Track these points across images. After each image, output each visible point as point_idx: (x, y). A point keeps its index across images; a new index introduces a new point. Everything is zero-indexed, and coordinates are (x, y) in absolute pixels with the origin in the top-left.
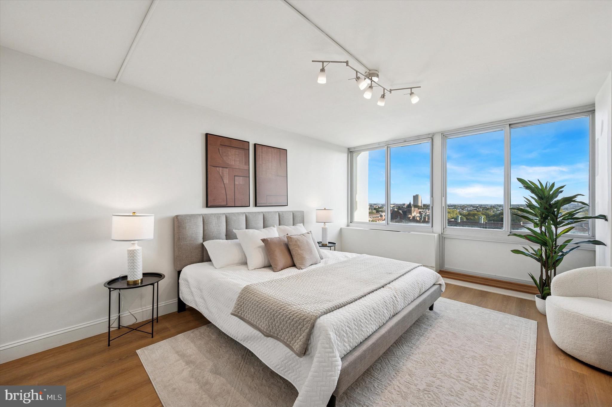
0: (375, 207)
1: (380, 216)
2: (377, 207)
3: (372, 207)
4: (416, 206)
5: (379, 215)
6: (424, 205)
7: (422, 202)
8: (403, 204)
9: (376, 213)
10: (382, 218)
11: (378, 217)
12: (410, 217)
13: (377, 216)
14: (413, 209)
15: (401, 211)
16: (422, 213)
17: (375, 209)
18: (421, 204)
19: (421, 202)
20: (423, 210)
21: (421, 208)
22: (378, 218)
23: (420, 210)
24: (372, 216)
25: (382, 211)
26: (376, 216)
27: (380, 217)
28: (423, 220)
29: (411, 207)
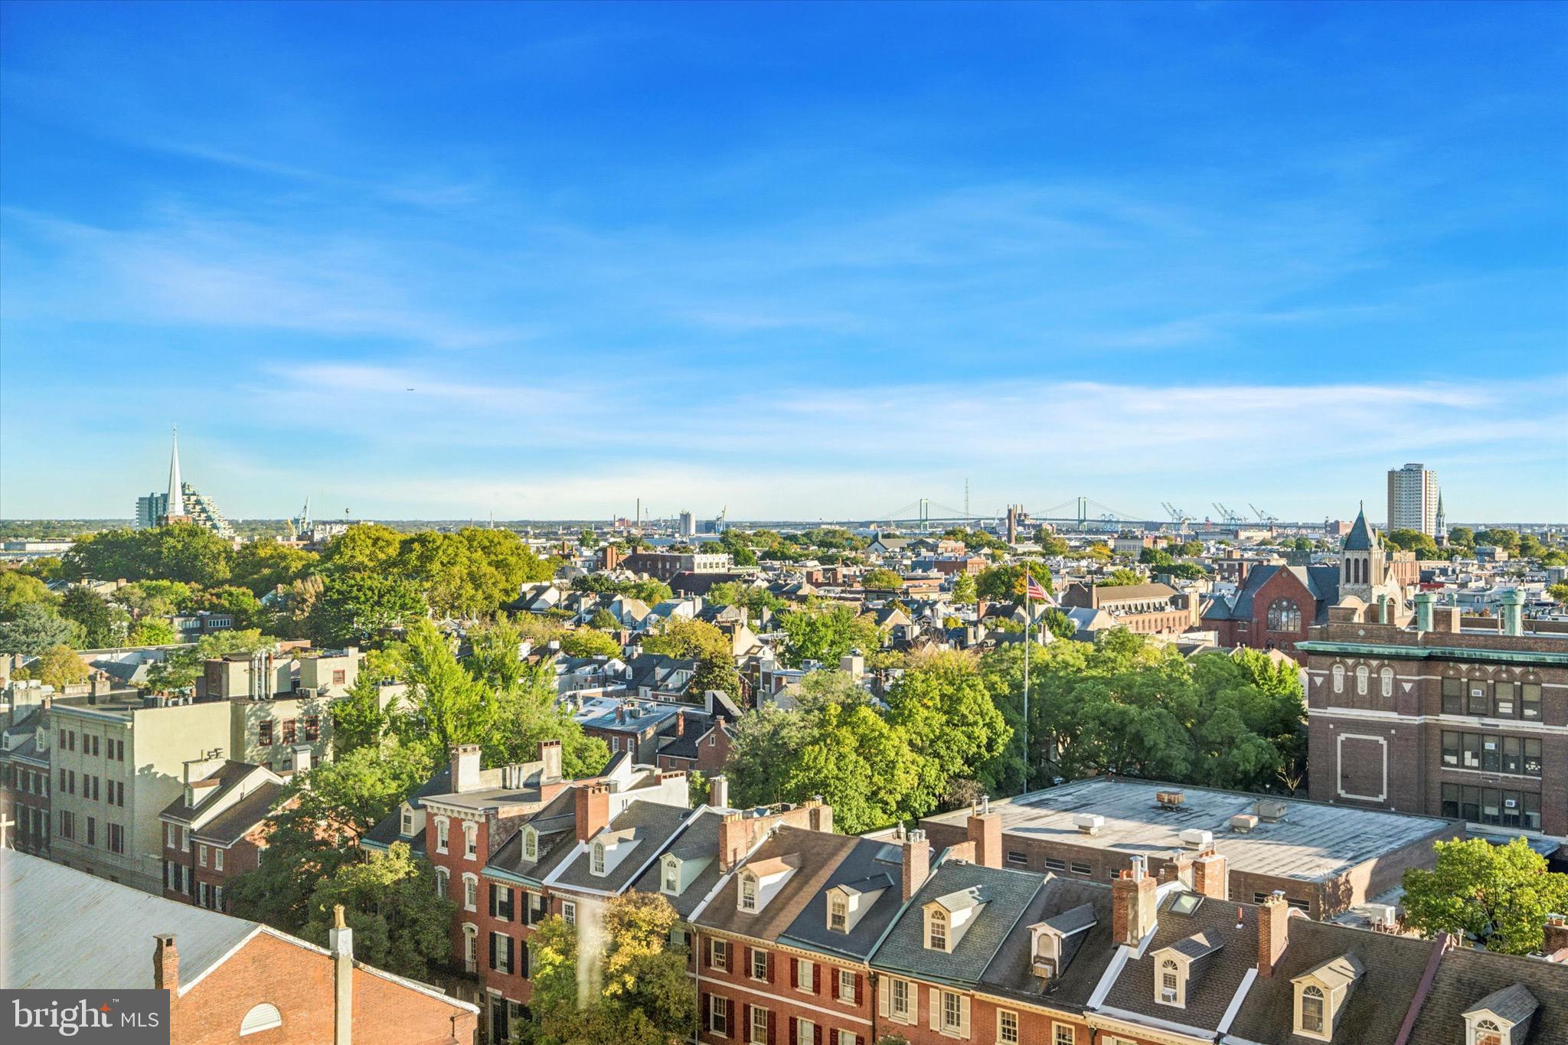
0: (1148, 544)
1: (1174, 601)
2: (1163, 544)
3: (1132, 543)
4: (1399, 539)
5: (1166, 599)
6: (1456, 534)
7: (1444, 510)
8: (1326, 525)
9: (1154, 578)
10: (1184, 613)
11: (1162, 609)
12: (1354, 611)
13: (1157, 601)
14: (1377, 554)
15: (1301, 573)
16: (1442, 579)
17: (1146, 556)
18: (1439, 524)
19: (1439, 515)
20: (1447, 563)
21: (1435, 548)
22: (1159, 615)
23: (1426, 565)
24: (1120, 603)
25: (1185, 572)
26: (1145, 601)
27: (1169, 609)
28: (1431, 629)
29: (1366, 546)
